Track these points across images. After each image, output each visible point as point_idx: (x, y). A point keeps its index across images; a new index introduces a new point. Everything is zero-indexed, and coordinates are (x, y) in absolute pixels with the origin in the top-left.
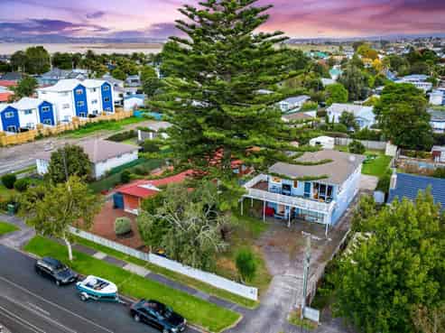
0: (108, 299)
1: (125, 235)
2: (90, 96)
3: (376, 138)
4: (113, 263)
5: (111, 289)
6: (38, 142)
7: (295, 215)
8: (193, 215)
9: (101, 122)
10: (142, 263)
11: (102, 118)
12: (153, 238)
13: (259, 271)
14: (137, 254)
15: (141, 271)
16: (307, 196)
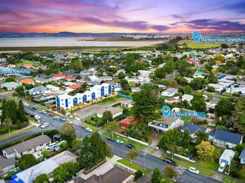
0: (121, 144)
1: (123, 133)
2: (105, 89)
3: (192, 109)
4: (121, 138)
5: (122, 142)
6: (93, 106)
7: (160, 131)
8: (137, 130)
9: (109, 98)
10: (126, 138)
11: (109, 97)
12: (129, 134)
13: (149, 141)
14: (126, 137)
15: (127, 140)
16: (163, 127)
